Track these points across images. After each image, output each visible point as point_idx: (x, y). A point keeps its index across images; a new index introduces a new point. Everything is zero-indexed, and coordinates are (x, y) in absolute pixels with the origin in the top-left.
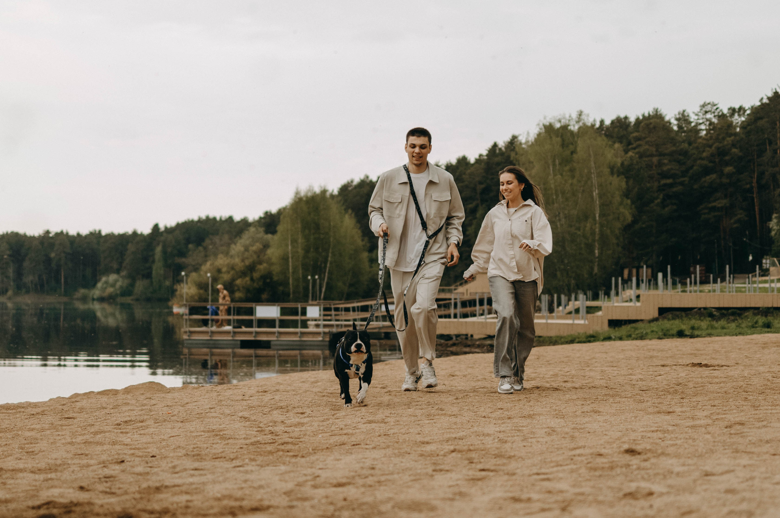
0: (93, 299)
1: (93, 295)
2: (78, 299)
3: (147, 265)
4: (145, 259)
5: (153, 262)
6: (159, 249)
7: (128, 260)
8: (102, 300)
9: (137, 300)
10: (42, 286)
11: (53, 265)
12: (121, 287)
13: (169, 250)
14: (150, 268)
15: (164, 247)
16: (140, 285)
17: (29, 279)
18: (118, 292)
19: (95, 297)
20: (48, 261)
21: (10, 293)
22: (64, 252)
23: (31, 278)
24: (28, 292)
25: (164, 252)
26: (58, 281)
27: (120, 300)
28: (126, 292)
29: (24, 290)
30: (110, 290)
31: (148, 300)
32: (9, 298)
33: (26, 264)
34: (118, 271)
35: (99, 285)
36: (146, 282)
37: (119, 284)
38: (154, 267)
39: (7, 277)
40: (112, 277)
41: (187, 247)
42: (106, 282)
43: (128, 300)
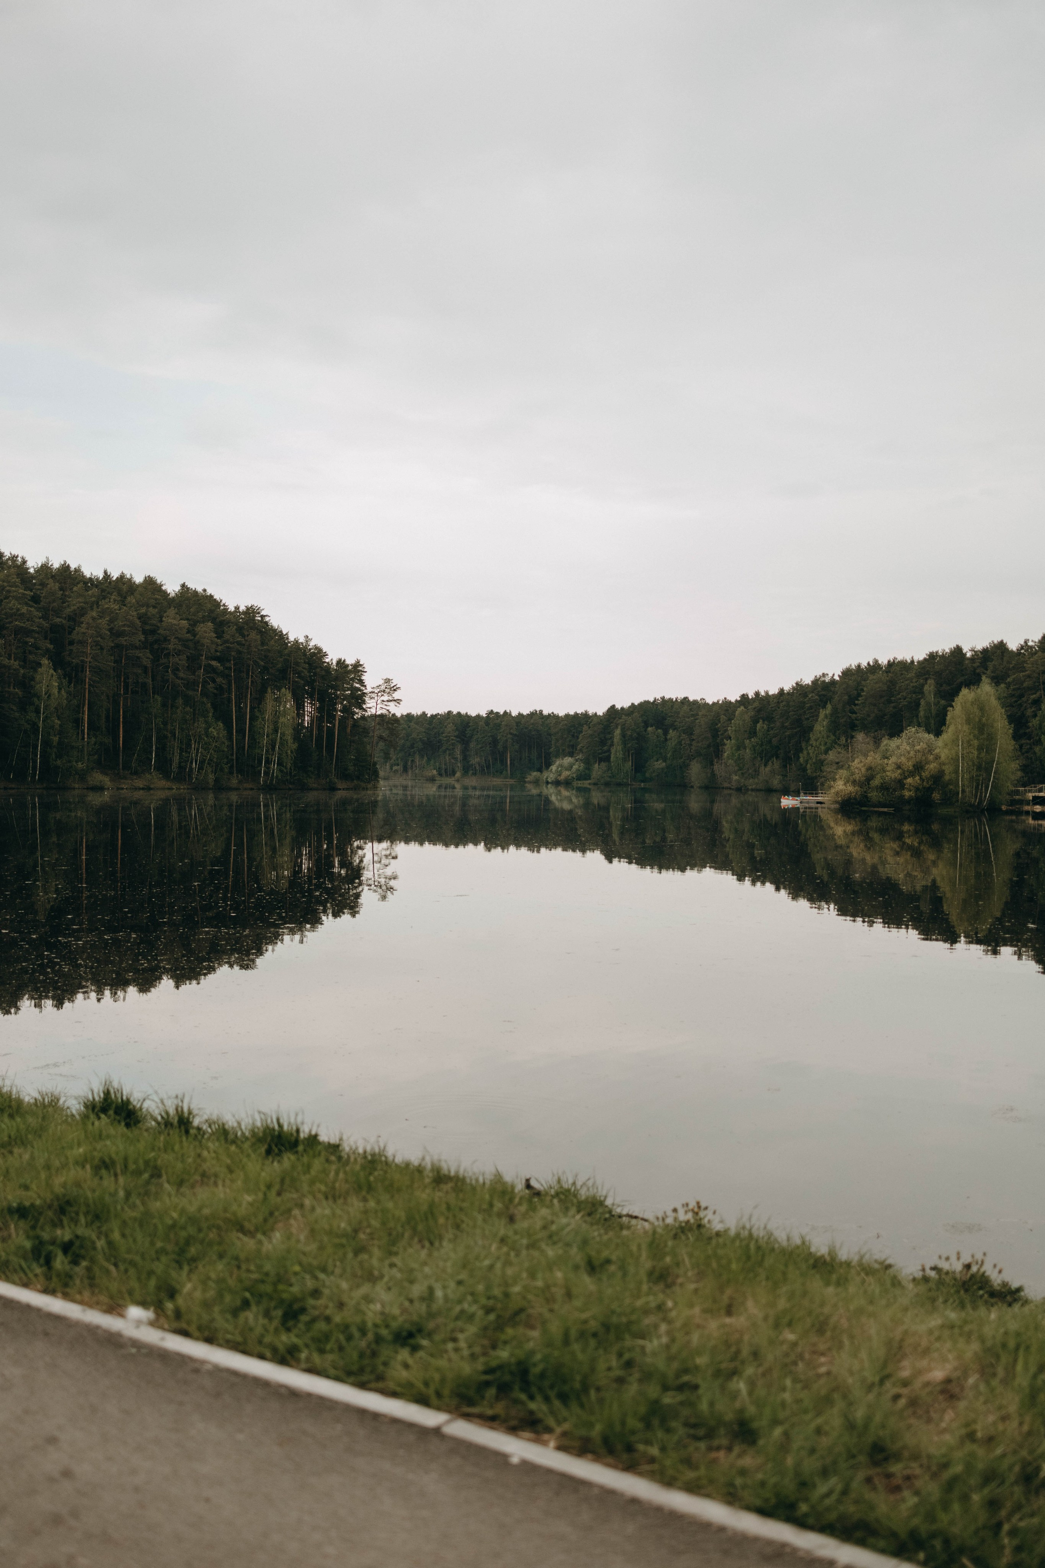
0: (547, 783)
1: (547, 778)
2: (530, 782)
3: (605, 748)
4: (603, 742)
5: (612, 745)
6: (618, 732)
7: (583, 742)
8: (557, 783)
9: (595, 784)
10: (488, 767)
11: (500, 747)
12: (578, 770)
13: (629, 733)
14: (609, 751)
15: (623, 729)
16: (597, 770)
17: (475, 760)
18: (574, 775)
19: (550, 780)
20: (495, 742)
21: (458, 774)
22: (511, 734)
23: (477, 760)
24: (475, 774)
25: (623, 735)
26: (503, 762)
27: (576, 784)
28: (583, 776)
29: (471, 772)
30: (566, 774)
31: (607, 784)
32: (458, 781)
33: (472, 745)
34: (571, 755)
35: (554, 768)
36: (604, 765)
37: (575, 767)
38: (613, 751)
39: (456, 759)
40: (568, 760)
41: (646, 731)
42: (561, 766)
43: (586, 784)
